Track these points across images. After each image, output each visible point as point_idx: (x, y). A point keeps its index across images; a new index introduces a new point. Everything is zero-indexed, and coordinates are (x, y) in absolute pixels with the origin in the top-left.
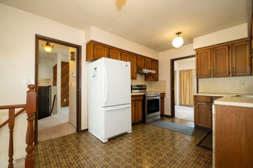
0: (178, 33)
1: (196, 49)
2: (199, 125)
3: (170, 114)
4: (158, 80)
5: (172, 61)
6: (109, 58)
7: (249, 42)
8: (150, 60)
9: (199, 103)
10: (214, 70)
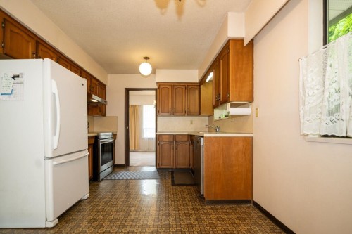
0: (146, 58)
1: (157, 83)
2: (163, 167)
3: (123, 163)
4: (105, 115)
5: (127, 90)
6: (58, 62)
7: (198, 87)
8: (97, 83)
9: (162, 143)
10: (173, 108)
